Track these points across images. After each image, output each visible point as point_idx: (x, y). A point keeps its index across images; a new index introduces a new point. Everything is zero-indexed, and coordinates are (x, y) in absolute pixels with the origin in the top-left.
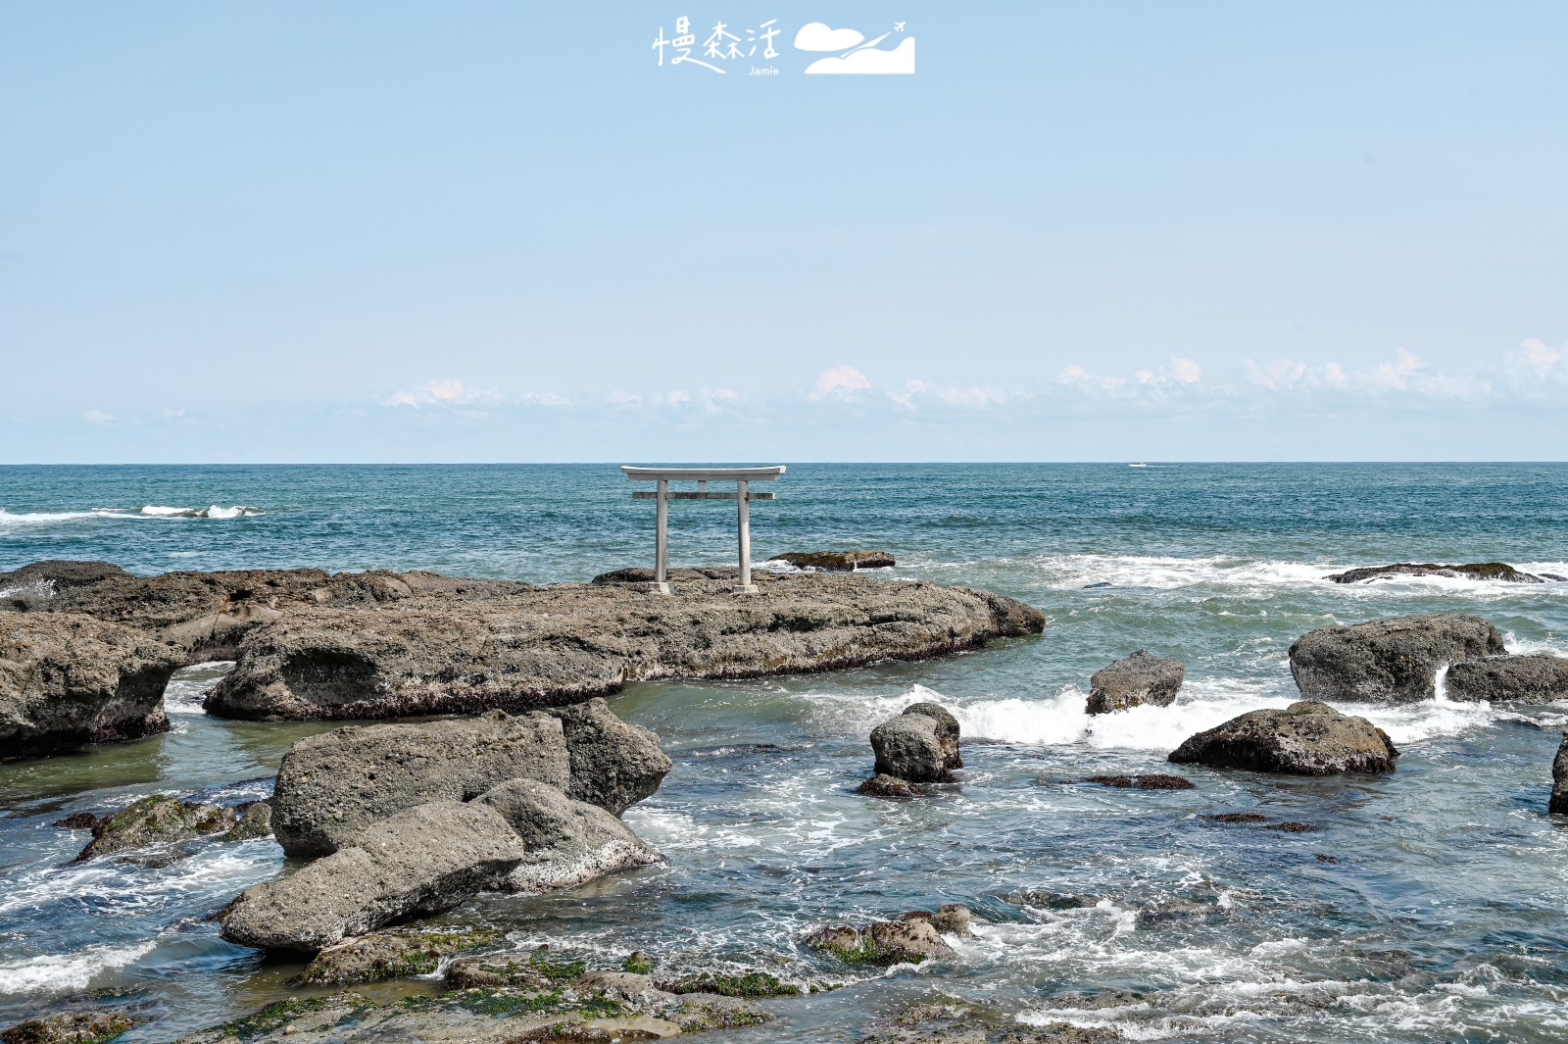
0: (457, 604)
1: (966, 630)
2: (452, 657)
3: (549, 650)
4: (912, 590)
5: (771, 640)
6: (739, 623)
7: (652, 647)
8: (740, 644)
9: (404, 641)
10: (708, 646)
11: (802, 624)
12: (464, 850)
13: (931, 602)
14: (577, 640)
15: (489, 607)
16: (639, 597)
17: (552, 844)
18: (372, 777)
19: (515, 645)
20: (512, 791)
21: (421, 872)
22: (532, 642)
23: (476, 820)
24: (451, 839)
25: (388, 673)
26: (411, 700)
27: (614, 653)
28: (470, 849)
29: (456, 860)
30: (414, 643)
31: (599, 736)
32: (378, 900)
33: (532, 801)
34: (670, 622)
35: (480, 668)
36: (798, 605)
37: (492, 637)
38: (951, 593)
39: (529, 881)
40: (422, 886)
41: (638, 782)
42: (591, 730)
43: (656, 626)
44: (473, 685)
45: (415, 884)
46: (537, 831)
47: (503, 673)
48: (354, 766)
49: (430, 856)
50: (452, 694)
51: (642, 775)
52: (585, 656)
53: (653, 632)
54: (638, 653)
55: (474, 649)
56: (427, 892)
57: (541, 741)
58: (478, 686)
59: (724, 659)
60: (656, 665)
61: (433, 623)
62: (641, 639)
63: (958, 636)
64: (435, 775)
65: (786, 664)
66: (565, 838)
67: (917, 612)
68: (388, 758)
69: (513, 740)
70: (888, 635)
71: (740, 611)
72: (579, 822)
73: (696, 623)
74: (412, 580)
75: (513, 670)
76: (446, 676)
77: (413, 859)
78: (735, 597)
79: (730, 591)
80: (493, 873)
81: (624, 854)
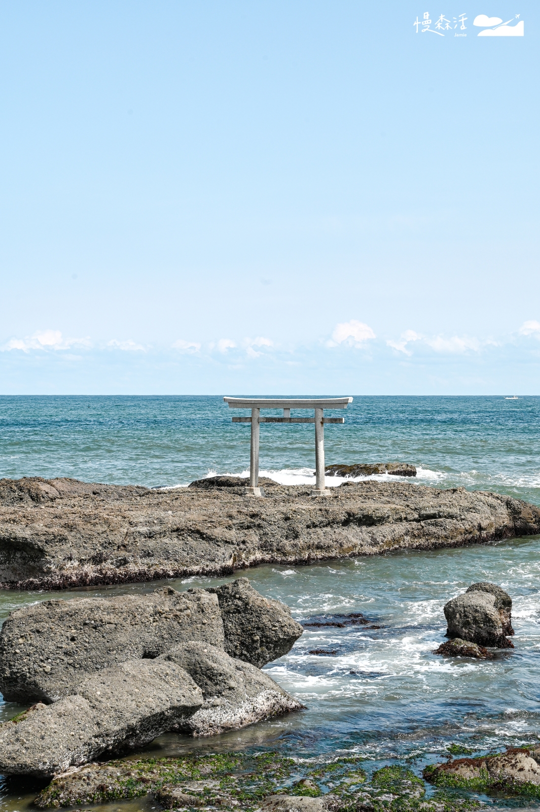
0: (101, 504)
1: (491, 525)
2: (102, 545)
3: (176, 539)
4: (450, 493)
5: (344, 533)
6: (320, 519)
7: (254, 538)
8: (322, 535)
9: (66, 532)
10: (296, 537)
11: (368, 520)
12: (159, 698)
13: (465, 504)
14: (198, 532)
15: (126, 507)
16: (238, 499)
17: (220, 693)
18: (73, 639)
19: (150, 536)
20: (189, 651)
21: (128, 715)
22: (163, 534)
23: (167, 674)
24: (149, 689)
25: (53, 557)
26: (71, 578)
27: (226, 542)
28: (164, 697)
29: (154, 706)
30: (73, 533)
31: (246, 608)
32: (96, 737)
33: (205, 659)
34: (268, 518)
35: (123, 554)
36: (364, 506)
37: (132, 529)
38: (479, 496)
39: (203, 722)
40: (128, 726)
41: (276, 644)
42: (240, 603)
43: (257, 521)
44: (118, 567)
45: (123, 725)
46: (209, 682)
47: (141, 557)
48: (58, 630)
49: (134, 703)
50: (101, 574)
51: (280, 639)
52: (204, 545)
53: (255, 526)
54: (244, 542)
55: (118, 539)
56: (131, 731)
57: (203, 611)
58: (122, 568)
59: (309, 547)
60: (257, 552)
61: (87, 518)
62: (246, 531)
63: (485, 529)
64: (122, 638)
65: (356, 551)
66: (230, 688)
67: (455, 511)
68: (85, 624)
69: (180, 610)
70: (433, 529)
71: (321, 510)
72: (240, 676)
73: (287, 519)
74: (59, 485)
75: (148, 555)
76: (97, 560)
77: (121, 705)
78: (313, 499)
79: (309, 495)
80: (179, 716)
81: (273, 701)
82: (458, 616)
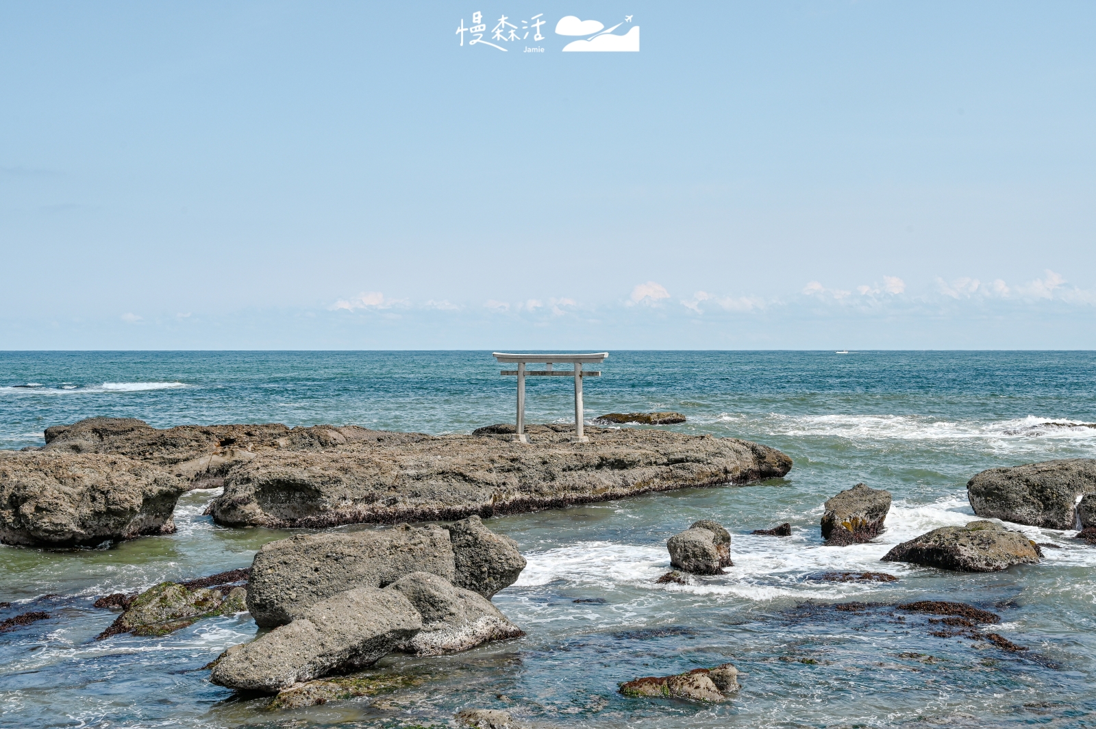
0: (378, 449)
1: (736, 469)
2: (374, 486)
3: (441, 481)
4: (698, 440)
5: (598, 476)
6: (575, 463)
7: (514, 480)
8: (576, 478)
9: (340, 475)
10: (553, 479)
11: (620, 464)
12: (380, 622)
13: (711, 449)
14: (461, 474)
15: (399, 451)
16: (505, 445)
17: (442, 618)
18: (316, 570)
19: (418, 478)
20: (414, 581)
21: (350, 637)
22: (429, 476)
23: (389, 601)
24: (371, 614)
25: (329, 497)
26: (345, 516)
27: (487, 484)
28: (385, 621)
29: (375, 629)
30: (347, 476)
31: (476, 542)
32: (320, 656)
33: (428, 588)
34: (527, 462)
35: (393, 494)
36: (617, 451)
37: (402, 472)
38: (725, 442)
39: (426, 644)
40: (351, 647)
41: (502, 575)
42: (470, 538)
43: (516, 465)
44: (388, 506)
45: (346, 646)
46: (431, 609)
47: (409, 497)
48: (303, 562)
49: (356, 626)
50: (374, 512)
51: (505, 570)
52: (467, 486)
53: (514, 469)
54: (504, 484)
55: (389, 481)
56: (354, 651)
57: (435, 545)
58: (392, 507)
59: (565, 489)
60: (516, 492)
61: (361, 463)
62: (506, 474)
63: (730, 473)
64: (360, 569)
65: (608, 492)
66: (451, 614)
67: (701, 456)
68: (328, 557)
69: (415, 545)
70: (681, 472)
71: (576, 455)
72: (461, 603)
73: (544, 463)
74: (346, 432)
75: (416, 495)
76: (370, 499)
77: (344, 628)
78: (572, 445)
79: (569, 441)
80: (400, 639)
81: (493, 626)
82: (679, 550)
